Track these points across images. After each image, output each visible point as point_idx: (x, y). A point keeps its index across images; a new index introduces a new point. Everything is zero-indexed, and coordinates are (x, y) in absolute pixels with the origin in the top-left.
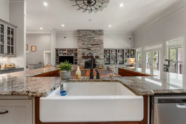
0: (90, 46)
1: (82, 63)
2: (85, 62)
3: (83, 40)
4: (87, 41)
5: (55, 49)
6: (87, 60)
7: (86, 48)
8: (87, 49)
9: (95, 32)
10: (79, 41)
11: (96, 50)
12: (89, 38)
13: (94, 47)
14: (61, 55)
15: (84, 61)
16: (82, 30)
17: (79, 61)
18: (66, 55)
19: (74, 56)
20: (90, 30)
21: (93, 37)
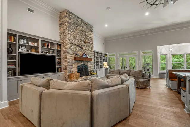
0: (82, 43)
1: (73, 69)
2: (78, 67)
3: (74, 30)
4: (79, 34)
5: (8, 30)
6: (80, 64)
7: (78, 44)
8: (79, 46)
9: (87, 25)
10: (69, 31)
11: (88, 50)
12: (81, 30)
13: (86, 46)
14: (23, 50)
15: (76, 65)
16: (74, 14)
17: (69, 65)
18: (40, 53)
19: (56, 55)
20: (82, 20)
21: (85, 32)
